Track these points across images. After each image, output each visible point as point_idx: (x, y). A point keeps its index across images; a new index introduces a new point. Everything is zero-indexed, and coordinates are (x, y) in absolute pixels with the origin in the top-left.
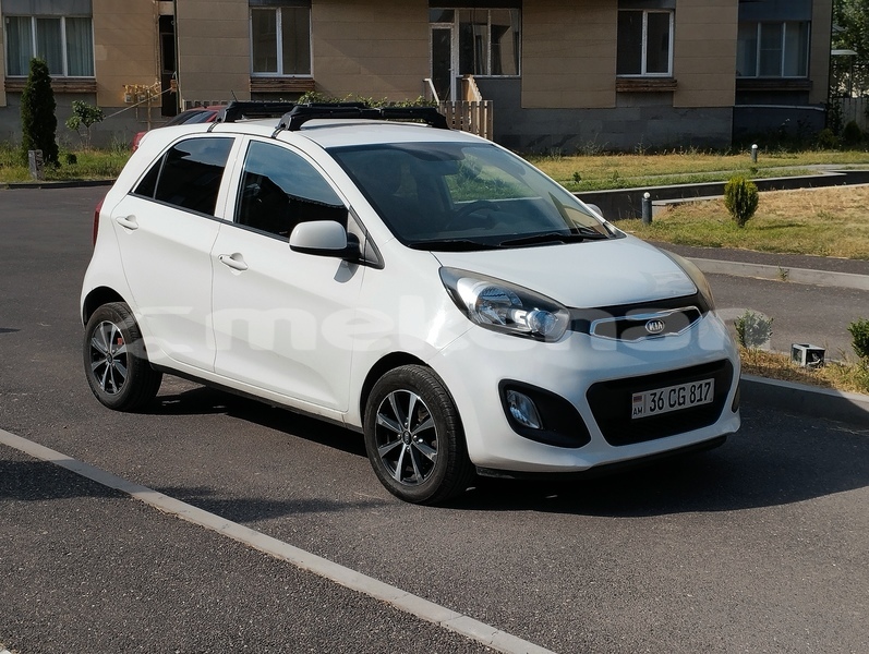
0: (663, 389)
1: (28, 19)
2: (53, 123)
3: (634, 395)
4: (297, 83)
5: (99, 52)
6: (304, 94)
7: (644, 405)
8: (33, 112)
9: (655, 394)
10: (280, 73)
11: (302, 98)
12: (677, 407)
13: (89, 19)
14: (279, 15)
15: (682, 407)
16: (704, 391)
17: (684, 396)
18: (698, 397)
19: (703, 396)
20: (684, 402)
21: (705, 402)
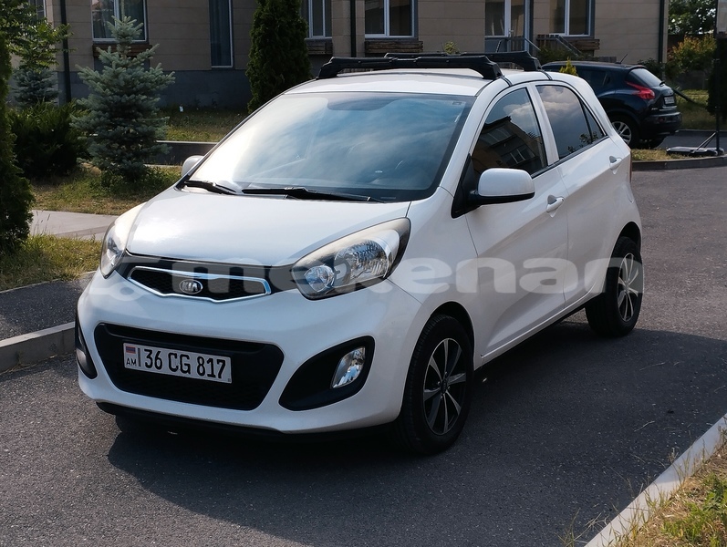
0: (159, 349)
3: (125, 345)
12: (179, 373)
15: (187, 375)
16: (217, 367)
17: (188, 365)
18: (208, 371)
19: (216, 373)
20: (189, 371)
21: (219, 380)
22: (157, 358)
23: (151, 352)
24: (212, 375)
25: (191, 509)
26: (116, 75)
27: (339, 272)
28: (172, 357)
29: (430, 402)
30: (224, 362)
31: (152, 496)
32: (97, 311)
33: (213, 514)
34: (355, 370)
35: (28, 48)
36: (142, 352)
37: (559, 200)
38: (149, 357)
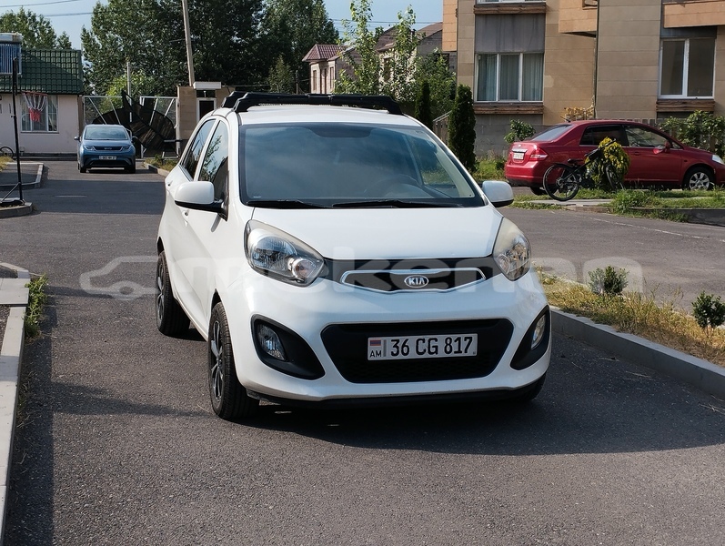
0: (407, 337)
1: (494, 56)
2: (473, 136)
3: (370, 339)
4: (699, 103)
5: (548, 81)
6: (693, 113)
7: (382, 349)
8: (457, 128)
9: (398, 341)
10: (684, 95)
11: (691, 116)
12: (426, 355)
13: (542, 55)
14: (687, 45)
15: (434, 356)
16: (464, 344)
17: (436, 347)
18: (455, 348)
19: (463, 349)
20: (436, 352)
21: (466, 355)
22: (404, 345)
24: (460, 352)
28: (420, 342)
30: (471, 338)
36: (389, 343)
38: (395, 346)
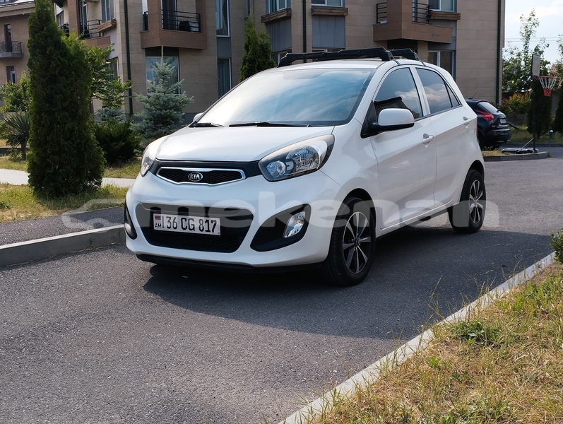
0: (175, 216)
3: (154, 215)
7: (161, 223)
12: (188, 231)
15: (192, 232)
16: (211, 225)
17: (193, 225)
18: (206, 228)
19: (211, 229)
20: (194, 229)
21: (213, 234)
22: (174, 222)
23: (170, 218)
24: (208, 231)
25: (194, 311)
26: (158, 98)
27: (289, 166)
28: (184, 220)
29: (347, 251)
30: (215, 221)
31: (170, 305)
32: (138, 196)
33: (207, 313)
34: (299, 225)
35: (107, 95)
36: (165, 218)
37: (431, 137)
38: (169, 221)
